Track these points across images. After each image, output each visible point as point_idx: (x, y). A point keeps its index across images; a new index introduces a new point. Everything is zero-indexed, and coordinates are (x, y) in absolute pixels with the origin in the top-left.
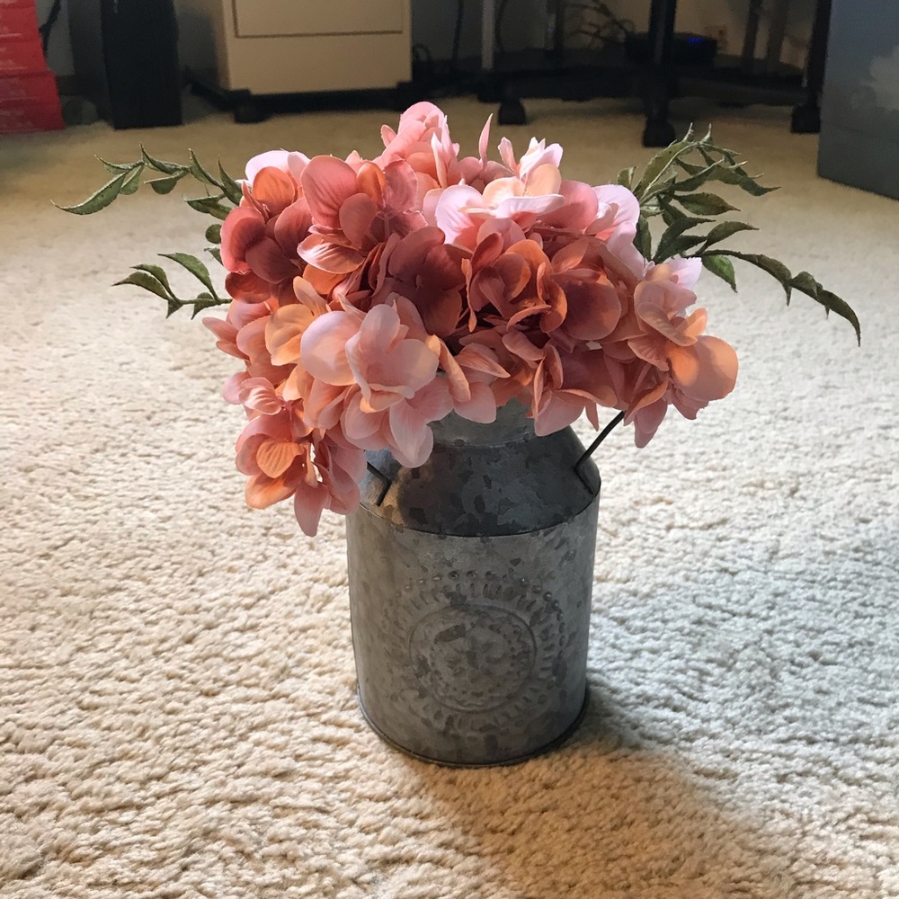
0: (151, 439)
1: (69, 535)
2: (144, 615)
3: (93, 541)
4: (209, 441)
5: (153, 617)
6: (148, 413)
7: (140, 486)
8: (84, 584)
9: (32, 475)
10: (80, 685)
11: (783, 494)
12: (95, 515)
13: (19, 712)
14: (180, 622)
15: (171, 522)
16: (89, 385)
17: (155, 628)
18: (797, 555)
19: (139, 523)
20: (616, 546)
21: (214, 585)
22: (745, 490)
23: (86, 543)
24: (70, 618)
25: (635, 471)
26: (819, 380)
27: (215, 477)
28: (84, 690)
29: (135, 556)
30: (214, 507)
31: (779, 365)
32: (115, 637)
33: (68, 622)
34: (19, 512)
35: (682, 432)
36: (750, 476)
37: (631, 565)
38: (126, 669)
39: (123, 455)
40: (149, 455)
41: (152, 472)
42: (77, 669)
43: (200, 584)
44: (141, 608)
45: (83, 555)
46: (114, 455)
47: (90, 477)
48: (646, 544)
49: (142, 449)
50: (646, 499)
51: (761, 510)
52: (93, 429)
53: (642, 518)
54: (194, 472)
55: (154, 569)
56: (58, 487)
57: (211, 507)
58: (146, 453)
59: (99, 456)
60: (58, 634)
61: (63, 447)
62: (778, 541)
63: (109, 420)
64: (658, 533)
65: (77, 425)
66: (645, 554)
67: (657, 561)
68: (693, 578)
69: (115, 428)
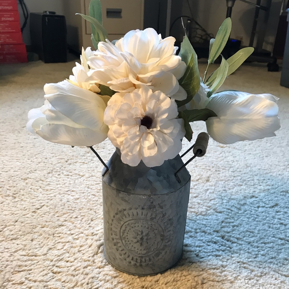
0: (68, 169)
1: (42, 204)
2: (73, 236)
3: (51, 207)
4: (89, 171)
5: (77, 237)
6: (66, 160)
7: (66, 186)
8: (50, 223)
9: (27, 181)
10: (52, 264)
12: (51, 197)
13: (29, 274)
14: (87, 239)
15: (79, 200)
16: (44, 149)
17: (78, 241)
19: (67, 200)
20: (241, 214)
22: (282, 193)
23: (49, 207)
24: (46, 236)
25: (242, 185)
27: (93, 184)
28: (53, 265)
29: (67, 213)
30: (94, 195)
31: (283, 149)
32: (63, 244)
33: (45, 238)
34: (23, 195)
35: (255, 172)
36: (282, 188)
37: (248, 221)
38: (69, 257)
39: (59, 175)
41: (70, 181)
42: (50, 257)
43: (92, 224)
44: (72, 233)
45: (48, 212)
46: (56, 174)
47: (49, 183)
48: (252, 213)
49: (65, 173)
50: (248, 196)
52: (47, 165)
53: (248, 203)
54: (85, 181)
55: (75, 218)
56: (36, 186)
57: (92, 195)
58: (67, 174)
59: (50, 175)
60: (42, 243)
61: (37, 171)
63: (52, 162)
64: (255, 209)
65: (41, 163)
66: (252, 217)
67: (257, 220)
68: (271, 227)
69: (55, 165)
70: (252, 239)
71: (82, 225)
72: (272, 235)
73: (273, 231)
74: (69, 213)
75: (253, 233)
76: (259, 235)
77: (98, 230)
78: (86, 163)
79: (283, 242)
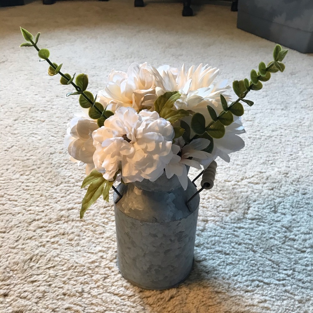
0: (31, 116)
1: (12, 145)
6: (29, 108)
7: (31, 130)
12: (19, 139)
16: (9, 101)
19: (32, 141)
21: (56, 157)
23: (18, 147)
27: (52, 127)
29: (33, 150)
30: (53, 136)
39: (24, 122)
40: (31, 121)
41: (33, 126)
42: (21, 180)
45: (18, 150)
46: (21, 121)
49: (29, 120)
52: (13, 114)
54: (46, 126)
59: (17, 122)
63: (17, 110)
65: (8, 113)
69: (20, 113)
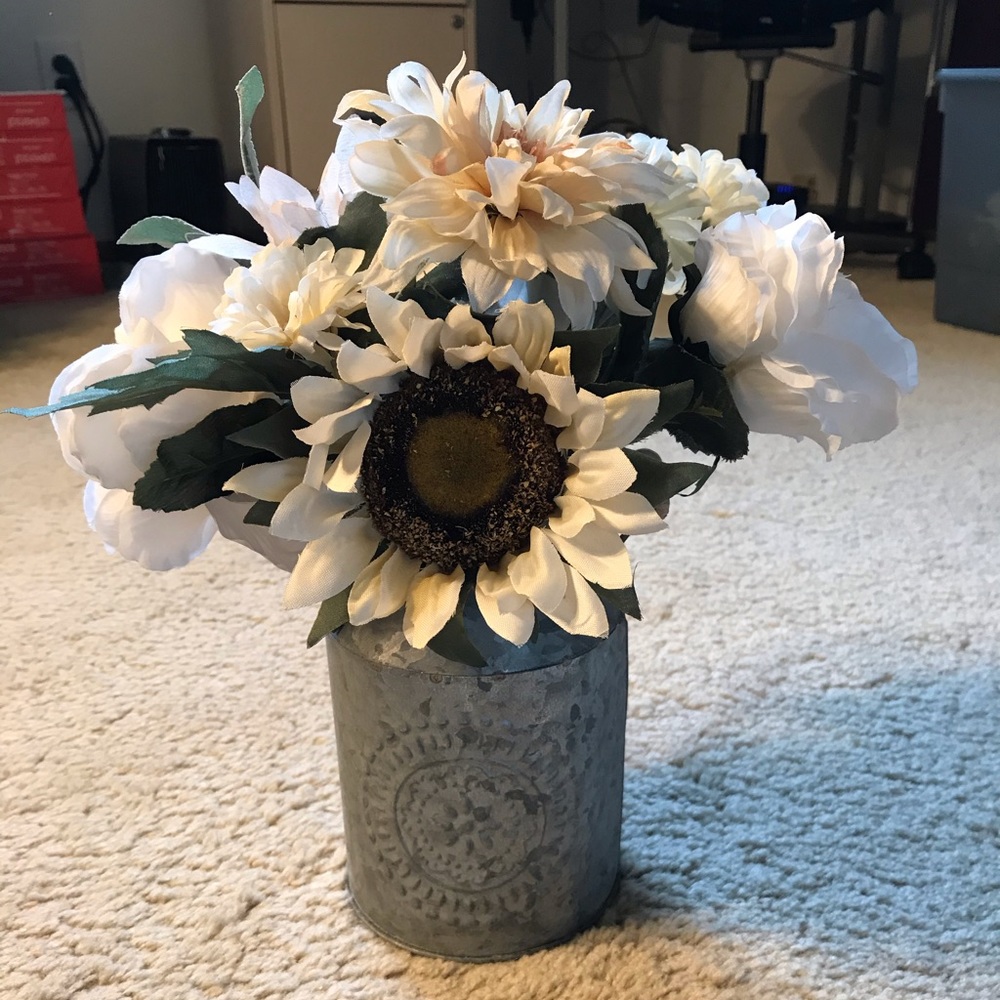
0: (215, 603)
1: (125, 708)
2: (218, 794)
3: (152, 713)
5: (229, 797)
6: (210, 575)
7: (205, 653)
8: (145, 760)
9: (80, 643)
10: (148, 873)
11: (952, 647)
12: (155, 685)
13: (73, 907)
14: (260, 802)
15: (244, 690)
17: (232, 809)
18: (982, 714)
19: (206, 693)
20: (766, 708)
21: (298, 758)
22: (907, 644)
23: (146, 716)
24: (130, 799)
25: (777, 625)
26: (972, 526)
27: (291, 642)
28: (150, 880)
29: (204, 729)
30: (293, 674)
31: (925, 512)
32: (185, 819)
33: (129, 803)
34: (66, 684)
35: (824, 583)
36: (910, 628)
37: (787, 729)
38: (200, 855)
39: (184, 620)
40: (214, 620)
41: (218, 638)
42: (141, 856)
43: (282, 758)
44: (214, 786)
45: (144, 728)
46: (174, 620)
47: (149, 645)
48: (802, 705)
49: (205, 615)
50: (793, 655)
51: (930, 665)
52: (148, 594)
53: (792, 677)
54: (266, 636)
55: (227, 743)
56: (110, 656)
57: (288, 674)
58: (211, 617)
59: (157, 622)
60: (118, 817)
61: (115, 613)
62: (956, 700)
64: (813, 692)
65: (130, 590)
66: (802, 716)
67: (817, 724)
68: (862, 743)
69: (173, 592)
70: (796, 781)
71: (249, 762)
72: (863, 768)
73: (867, 755)
74: (210, 728)
75: (799, 763)
76: (818, 769)
77: (300, 775)
78: (275, 583)
79: (897, 784)
